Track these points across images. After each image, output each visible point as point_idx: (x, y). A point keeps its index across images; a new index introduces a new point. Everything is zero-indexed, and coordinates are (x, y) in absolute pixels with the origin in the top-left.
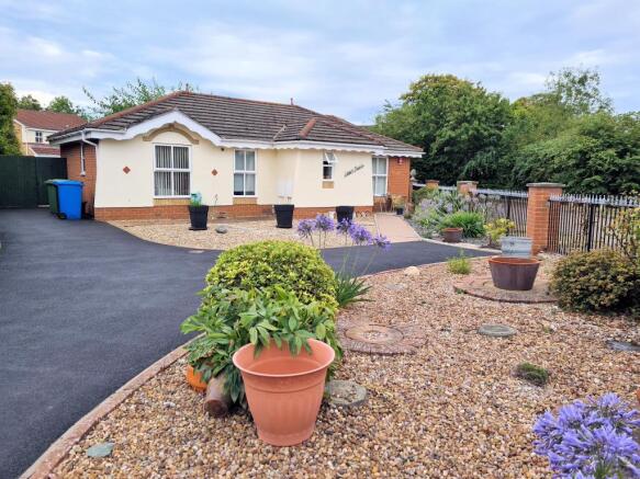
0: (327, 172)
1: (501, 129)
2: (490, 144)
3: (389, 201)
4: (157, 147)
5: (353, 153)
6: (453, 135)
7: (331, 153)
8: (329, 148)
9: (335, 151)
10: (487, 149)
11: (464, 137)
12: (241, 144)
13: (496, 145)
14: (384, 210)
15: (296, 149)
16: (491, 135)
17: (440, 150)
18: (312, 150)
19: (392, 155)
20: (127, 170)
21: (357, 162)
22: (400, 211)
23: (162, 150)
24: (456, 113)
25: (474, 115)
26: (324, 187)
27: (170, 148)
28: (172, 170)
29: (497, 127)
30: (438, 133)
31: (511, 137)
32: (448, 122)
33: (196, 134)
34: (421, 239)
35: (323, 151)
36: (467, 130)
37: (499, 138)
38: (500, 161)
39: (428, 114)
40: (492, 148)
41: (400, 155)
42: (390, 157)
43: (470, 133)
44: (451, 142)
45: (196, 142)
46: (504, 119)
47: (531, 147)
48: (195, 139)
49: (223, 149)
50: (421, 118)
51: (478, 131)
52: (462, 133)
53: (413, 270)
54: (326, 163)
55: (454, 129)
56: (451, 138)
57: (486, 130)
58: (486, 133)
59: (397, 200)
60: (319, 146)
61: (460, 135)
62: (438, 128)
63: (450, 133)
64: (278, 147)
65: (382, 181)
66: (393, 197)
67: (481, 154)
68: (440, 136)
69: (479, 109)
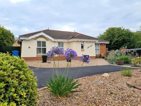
0: (82, 47)
1: (130, 38)
2: (128, 41)
3: (101, 55)
4: (37, 41)
5: (89, 42)
6: (117, 39)
7: (83, 42)
8: (82, 40)
9: (84, 41)
10: (127, 43)
11: (120, 40)
12: (60, 40)
13: (129, 42)
14: (99, 58)
15: (74, 41)
16: (128, 39)
17: (114, 44)
18: (78, 41)
19: (101, 43)
20: (29, 47)
21: (91, 44)
22: (103, 58)
23: (39, 43)
24: (118, 34)
25: (123, 34)
26: (81, 51)
27: (41, 42)
28: (42, 47)
29: (129, 37)
30: (113, 39)
31: (133, 39)
32: (116, 37)
33: (48, 38)
34: (110, 64)
35: (81, 41)
36: (121, 38)
37: (130, 40)
38: (131, 45)
39: (110, 35)
40: (128, 42)
41: (103, 43)
42: (100, 44)
43: (122, 39)
44: (117, 41)
45: (48, 40)
46: (131, 35)
47: (139, 41)
48: (47, 39)
49: (55, 42)
50: (108, 36)
51: (124, 38)
52: (120, 39)
53: (106, 75)
54: (82, 45)
55: (117, 38)
56: (117, 40)
57: (126, 38)
58: (126, 39)
59: (102, 55)
60: (80, 40)
61: (119, 39)
62: (113, 38)
63: (116, 39)
64: (69, 41)
65: (98, 50)
66: (102, 54)
67: (125, 44)
68: (114, 40)
69: (124, 33)
